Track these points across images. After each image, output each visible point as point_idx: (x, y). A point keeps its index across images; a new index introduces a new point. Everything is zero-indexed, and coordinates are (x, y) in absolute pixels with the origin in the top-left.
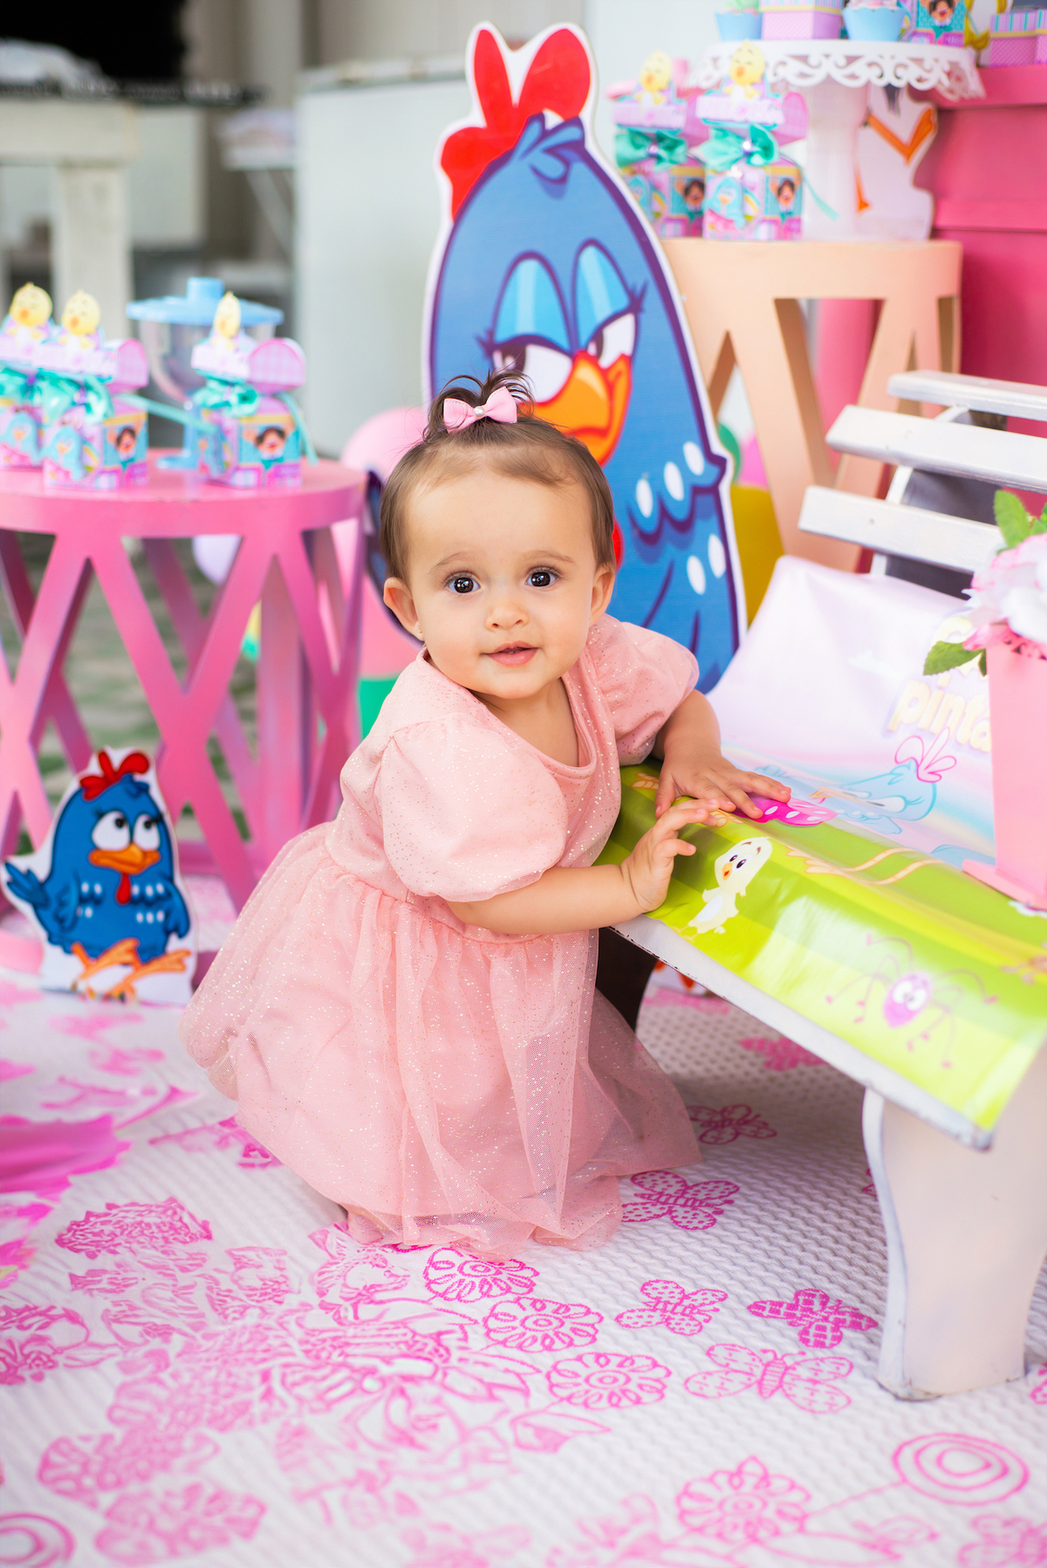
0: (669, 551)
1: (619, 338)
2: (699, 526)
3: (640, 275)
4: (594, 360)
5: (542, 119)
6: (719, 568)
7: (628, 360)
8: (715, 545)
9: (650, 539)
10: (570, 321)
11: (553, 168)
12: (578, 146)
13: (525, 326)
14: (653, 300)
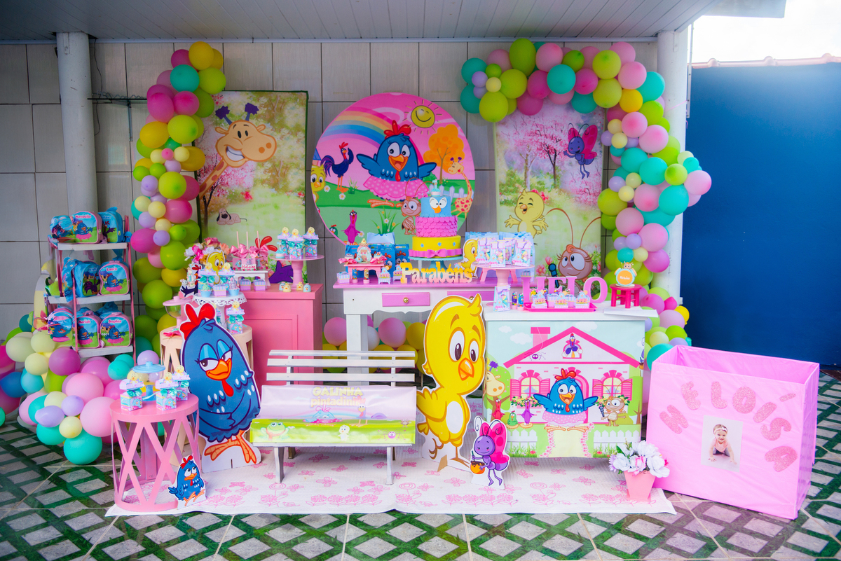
0: (243, 390)
1: (228, 356)
2: (249, 384)
3: (231, 344)
4: (224, 360)
5: (205, 320)
6: (254, 390)
7: (231, 359)
8: (253, 387)
9: (239, 389)
10: (217, 354)
11: (210, 328)
12: (214, 324)
13: (206, 356)
14: (234, 348)
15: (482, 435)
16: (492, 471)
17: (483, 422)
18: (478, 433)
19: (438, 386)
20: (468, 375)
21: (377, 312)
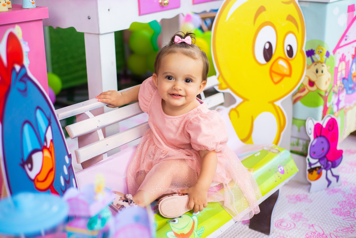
4: (47, 147)
7: (52, 141)
10: (39, 138)
15: (316, 136)
16: (329, 172)
17: (316, 122)
18: (312, 137)
19: (239, 100)
20: (283, 76)
21: (134, 24)
